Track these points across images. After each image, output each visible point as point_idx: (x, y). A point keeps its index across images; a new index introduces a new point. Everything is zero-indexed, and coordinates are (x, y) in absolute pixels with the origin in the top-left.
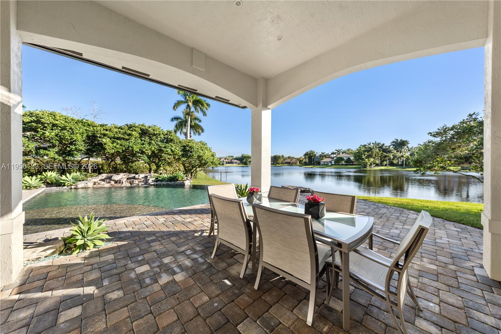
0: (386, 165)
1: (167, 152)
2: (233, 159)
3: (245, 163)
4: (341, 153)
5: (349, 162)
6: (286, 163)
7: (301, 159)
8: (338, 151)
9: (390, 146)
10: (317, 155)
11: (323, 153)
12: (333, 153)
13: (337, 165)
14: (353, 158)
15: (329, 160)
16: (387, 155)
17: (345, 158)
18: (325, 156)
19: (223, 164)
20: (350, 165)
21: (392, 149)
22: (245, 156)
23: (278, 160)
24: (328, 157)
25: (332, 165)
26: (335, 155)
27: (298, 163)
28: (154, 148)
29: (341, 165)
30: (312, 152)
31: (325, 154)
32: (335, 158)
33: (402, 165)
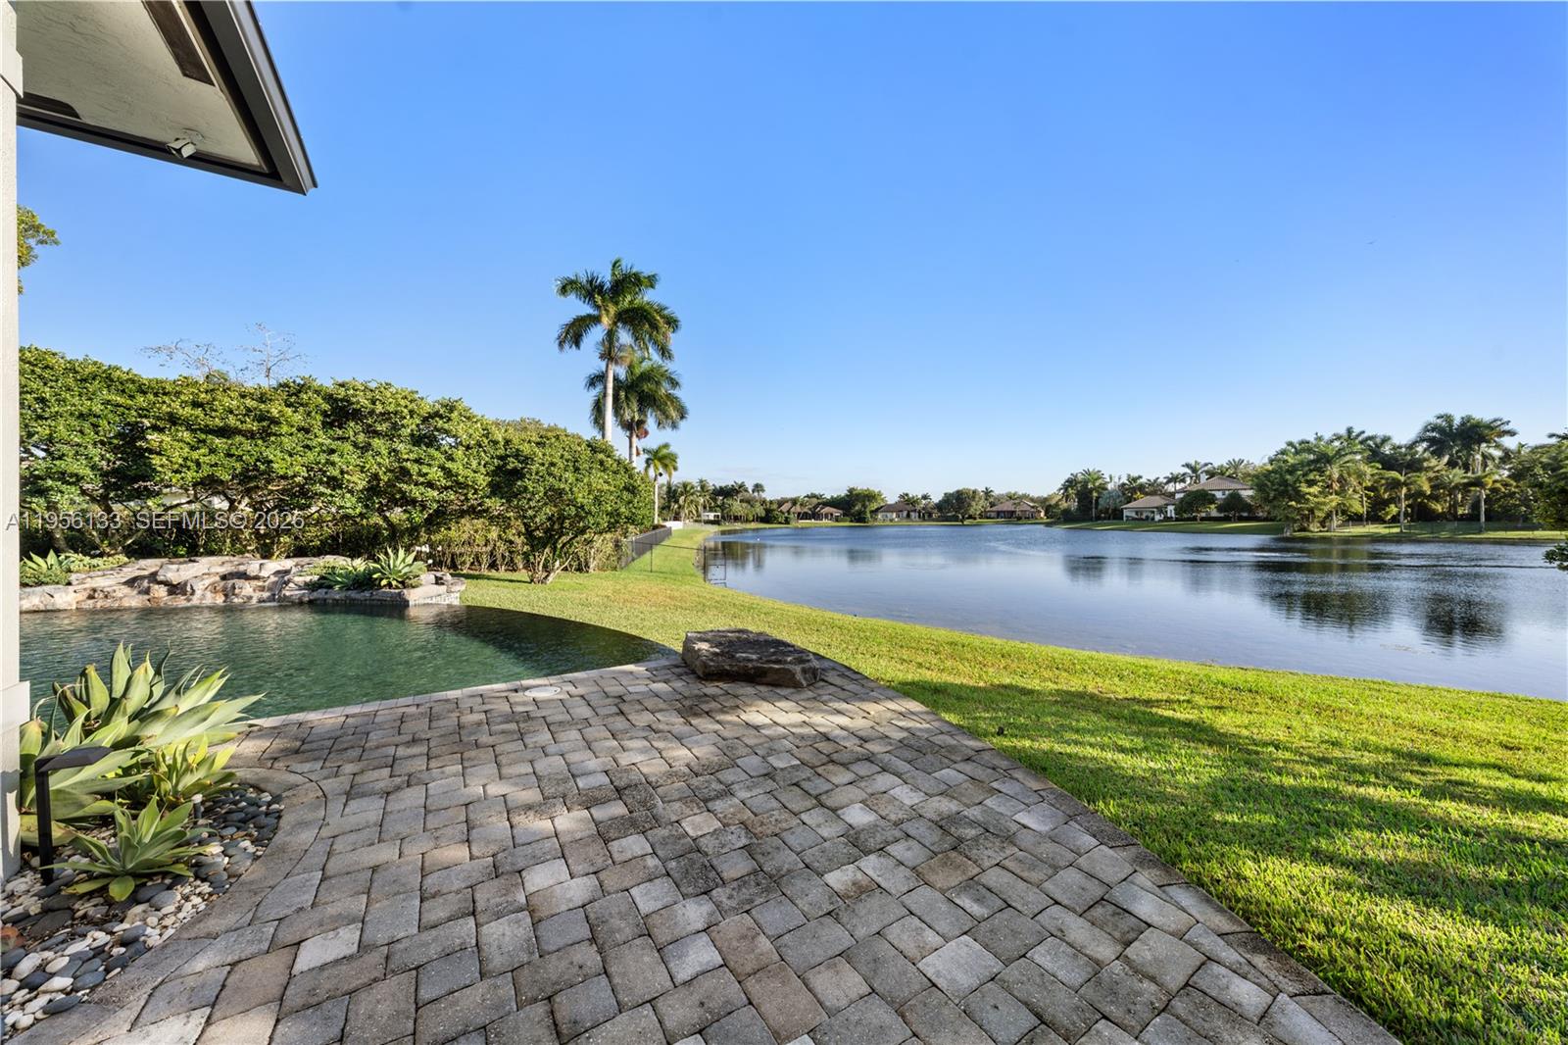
0: (1395, 520)
1: (421, 479)
2: (819, 504)
3: (860, 518)
4: (1204, 477)
5: (1234, 510)
6: (999, 514)
7: (1053, 502)
8: (1194, 470)
9: (1415, 443)
10: (1110, 487)
11: (1135, 480)
12: (1174, 479)
13: (1188, 519)
14: (1250, 493)
15: (1157, 501)
16: (1402, 479)
17: (1219, 495)
18: (1141, 488)
19: (787, 521)
20: (1241, 519)
21: (1426, 455)
22: (858, 495)
23: (969, 505)
24: (1153, 493)
25: (1167, 519)
26: (1183, 485)
27: (1042, 514)
28: (380, 461)
29: (1202, 519)
30: (1092, 476)
31: (1143, 480)
32: (1178, 496)
33: (1473, 517)
